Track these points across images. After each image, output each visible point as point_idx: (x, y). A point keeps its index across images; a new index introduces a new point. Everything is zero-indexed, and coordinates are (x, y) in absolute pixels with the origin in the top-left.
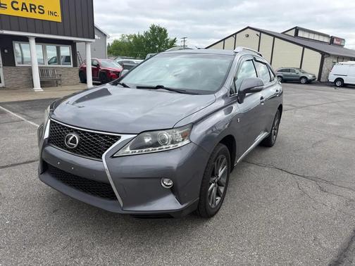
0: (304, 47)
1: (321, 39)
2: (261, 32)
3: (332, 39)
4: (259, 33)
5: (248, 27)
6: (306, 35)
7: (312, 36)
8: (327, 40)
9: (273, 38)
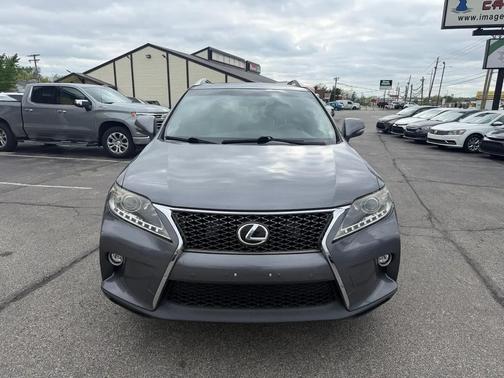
0: (227, 74)
1: (237, 64)
2: (168, 52)
3: (248, 64)
4: (165, 54)
5: (148, 45)
6: (221, 59)
7: (227, 60)
8: (243, 66)
9: (185, 61)
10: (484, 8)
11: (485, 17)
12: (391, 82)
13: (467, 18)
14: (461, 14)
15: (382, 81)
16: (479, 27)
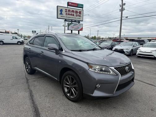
10: (66, 15)
11: (67, 17)
12: (35, 31)
13: (63, 17)
14: (61, 15)
15: (32, 31)
16: (66, 19)
